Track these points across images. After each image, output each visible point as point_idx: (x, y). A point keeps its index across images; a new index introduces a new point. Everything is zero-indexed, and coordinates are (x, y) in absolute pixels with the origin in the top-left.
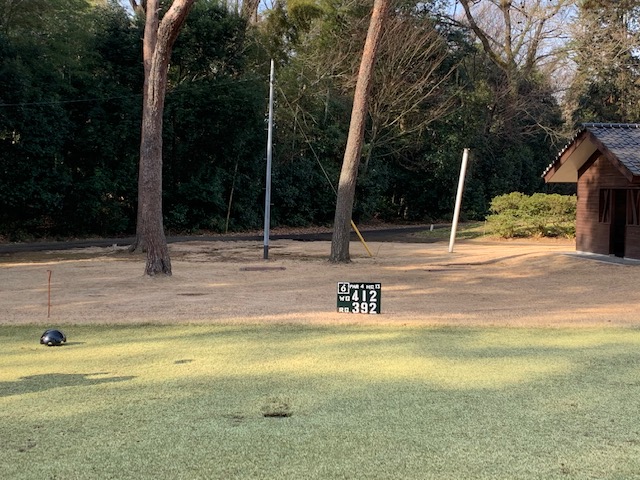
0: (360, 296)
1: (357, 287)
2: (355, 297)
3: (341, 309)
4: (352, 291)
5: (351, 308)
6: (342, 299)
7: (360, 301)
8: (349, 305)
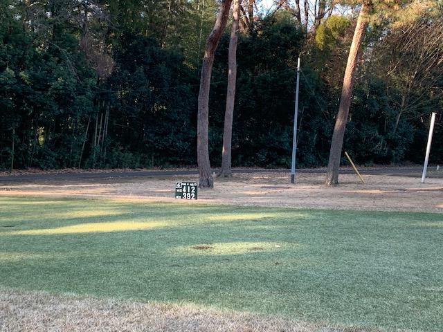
0: (187, 189)
1: (185, 184)
2: (184, 190)
3: (177, 197)
4: (183, 186)
5: (182, 196)
6: (178, 191)
7: (187, 192)
8: (181, 194)
